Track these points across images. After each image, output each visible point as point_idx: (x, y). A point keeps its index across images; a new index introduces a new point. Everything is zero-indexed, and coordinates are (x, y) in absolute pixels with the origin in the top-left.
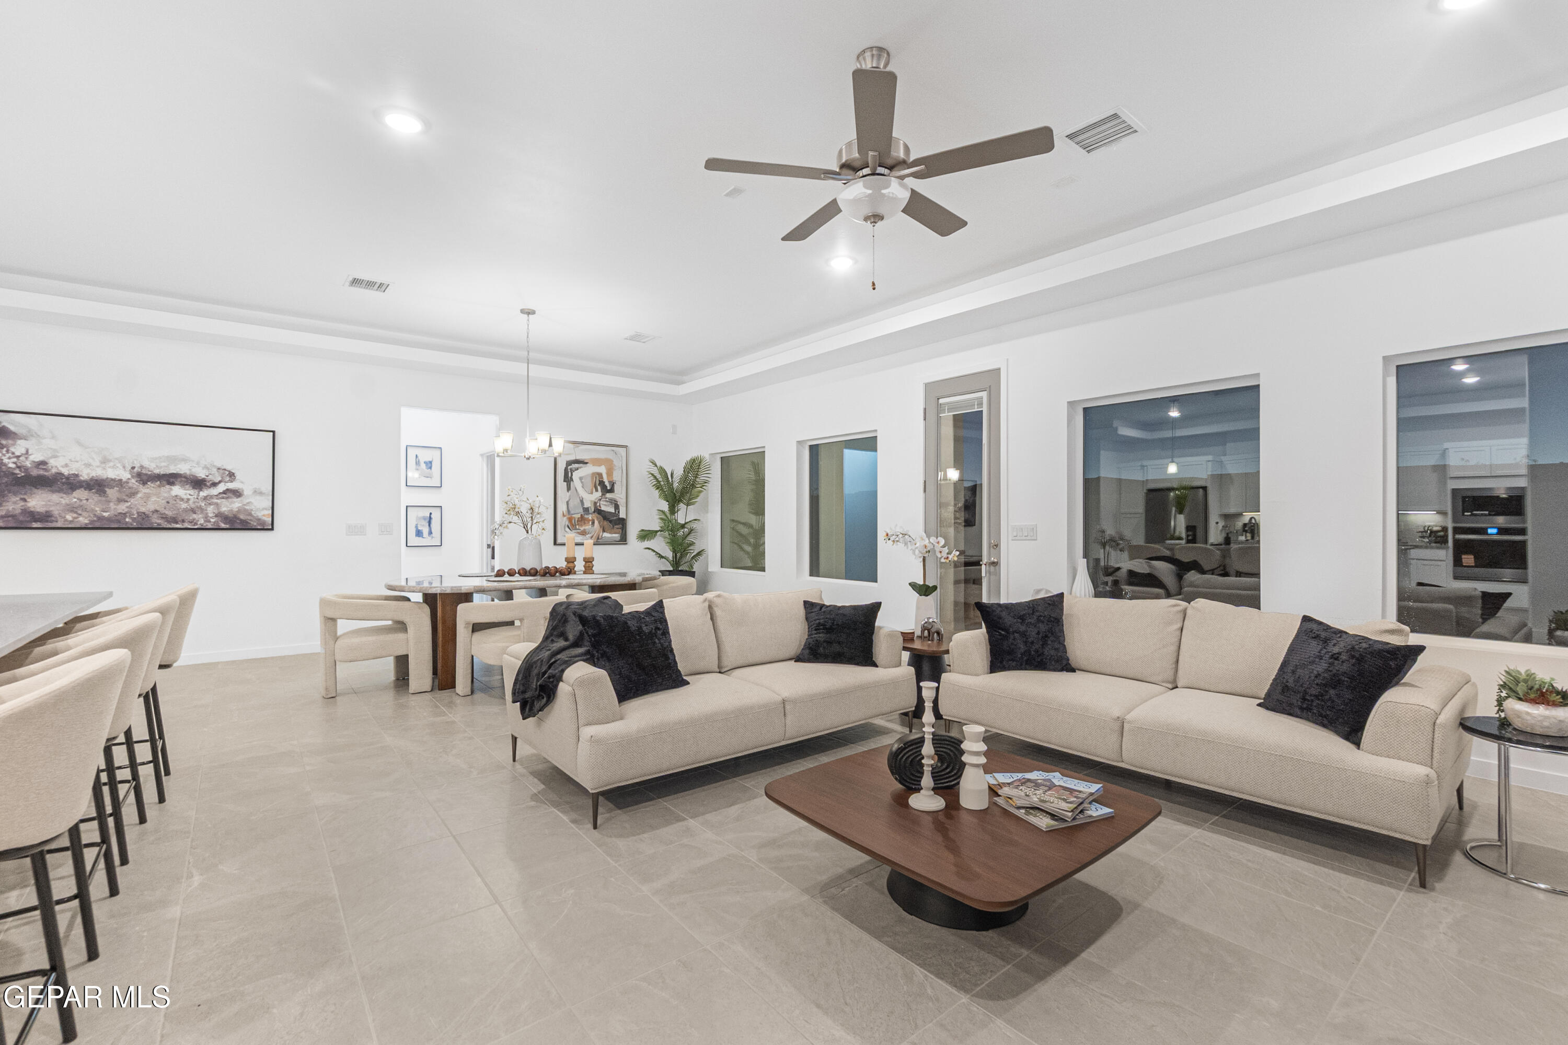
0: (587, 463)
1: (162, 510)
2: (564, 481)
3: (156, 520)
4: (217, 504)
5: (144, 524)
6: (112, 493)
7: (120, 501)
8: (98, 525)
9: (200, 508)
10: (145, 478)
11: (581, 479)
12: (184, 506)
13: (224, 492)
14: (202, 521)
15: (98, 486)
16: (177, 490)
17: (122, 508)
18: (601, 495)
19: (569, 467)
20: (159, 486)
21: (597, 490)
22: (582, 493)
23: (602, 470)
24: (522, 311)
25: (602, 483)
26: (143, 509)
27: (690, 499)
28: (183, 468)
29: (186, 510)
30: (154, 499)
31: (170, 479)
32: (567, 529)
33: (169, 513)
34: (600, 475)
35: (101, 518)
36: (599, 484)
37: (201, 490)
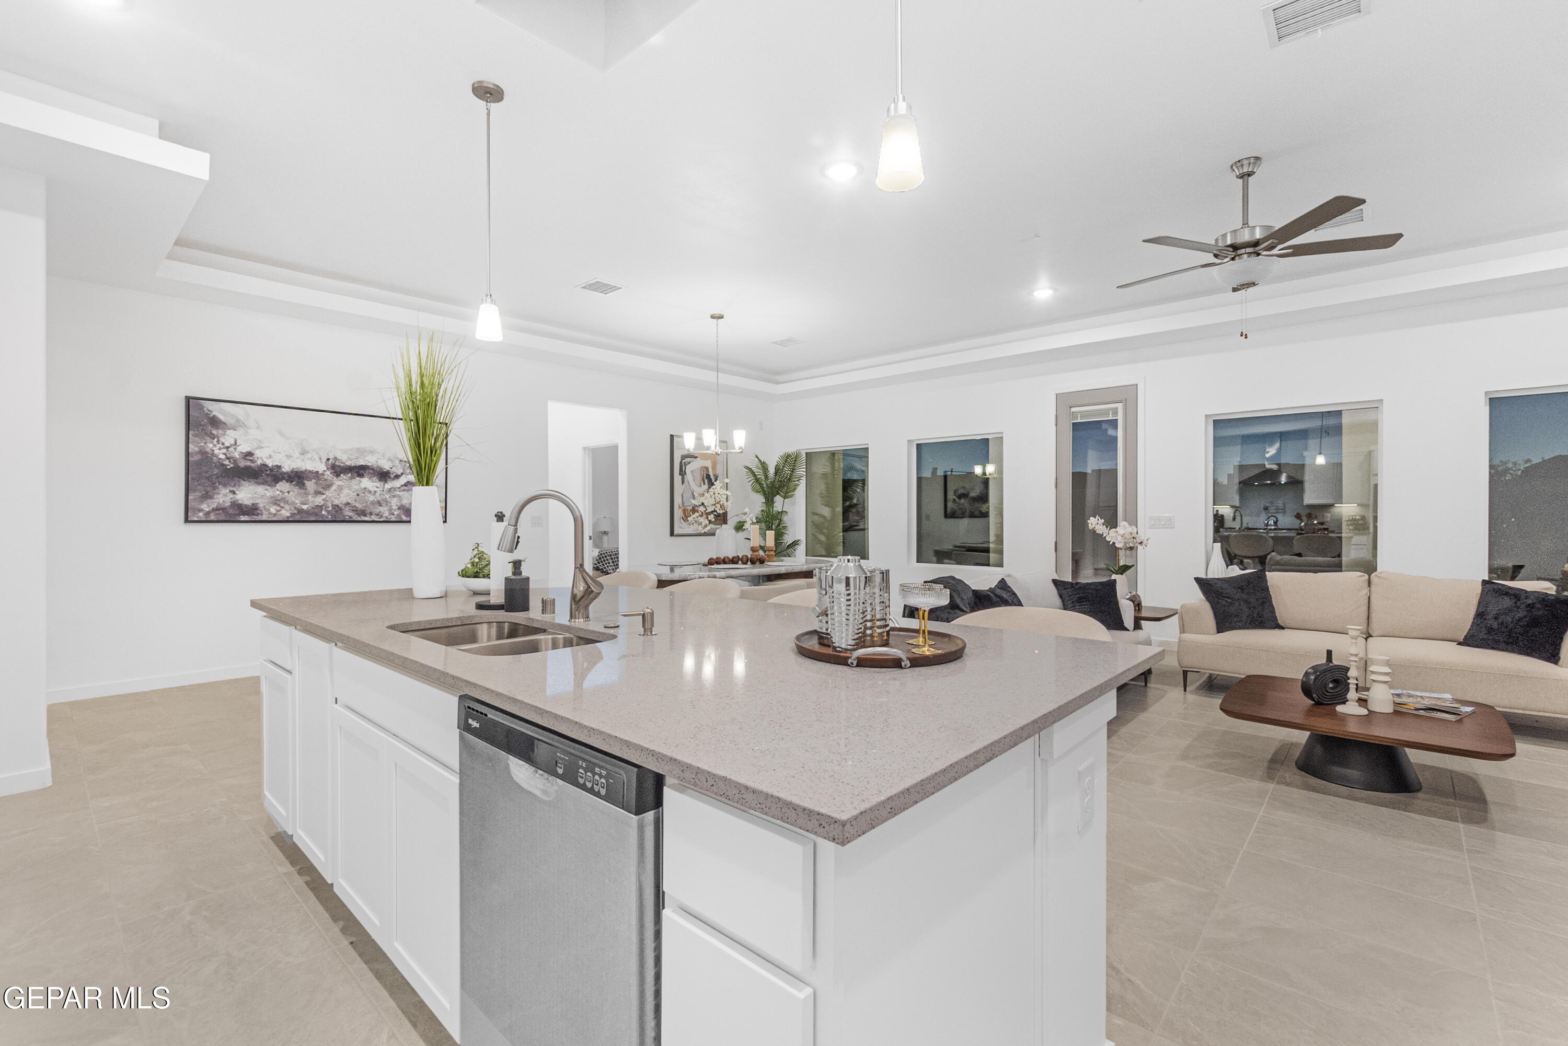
0: (696, 457)
1: (354, 503)
2: (680, 474)
3: (348, 513)
4: (399, 496)
5: (337, 517)
6: (310, 485)
7: (318, 493)
8: (298, 518)
9: (385, 500)
10: (338, 470)
11: (692, 472)
12: (372, 498)
13: (405, 485)
14: (386, 514)
15: (298, 478)
16: (367, 483)
17: (319, 500)
19: (683, 461)
20: (351, 478)
21: (704, 484)
22: (694, 486)
23: (708, 464)
24: (713, 317)
25: (708, 476)
26: (336, 502)
27: (786, 493)
28: (369, 460)
29: (373, 503)
30: (346, 491)
31: (359, 471)
32: (682, 521)
33: (359, 506)
34: (707, 468)
35: (300, 511)
36: (706, 478)
37: (386, 482)
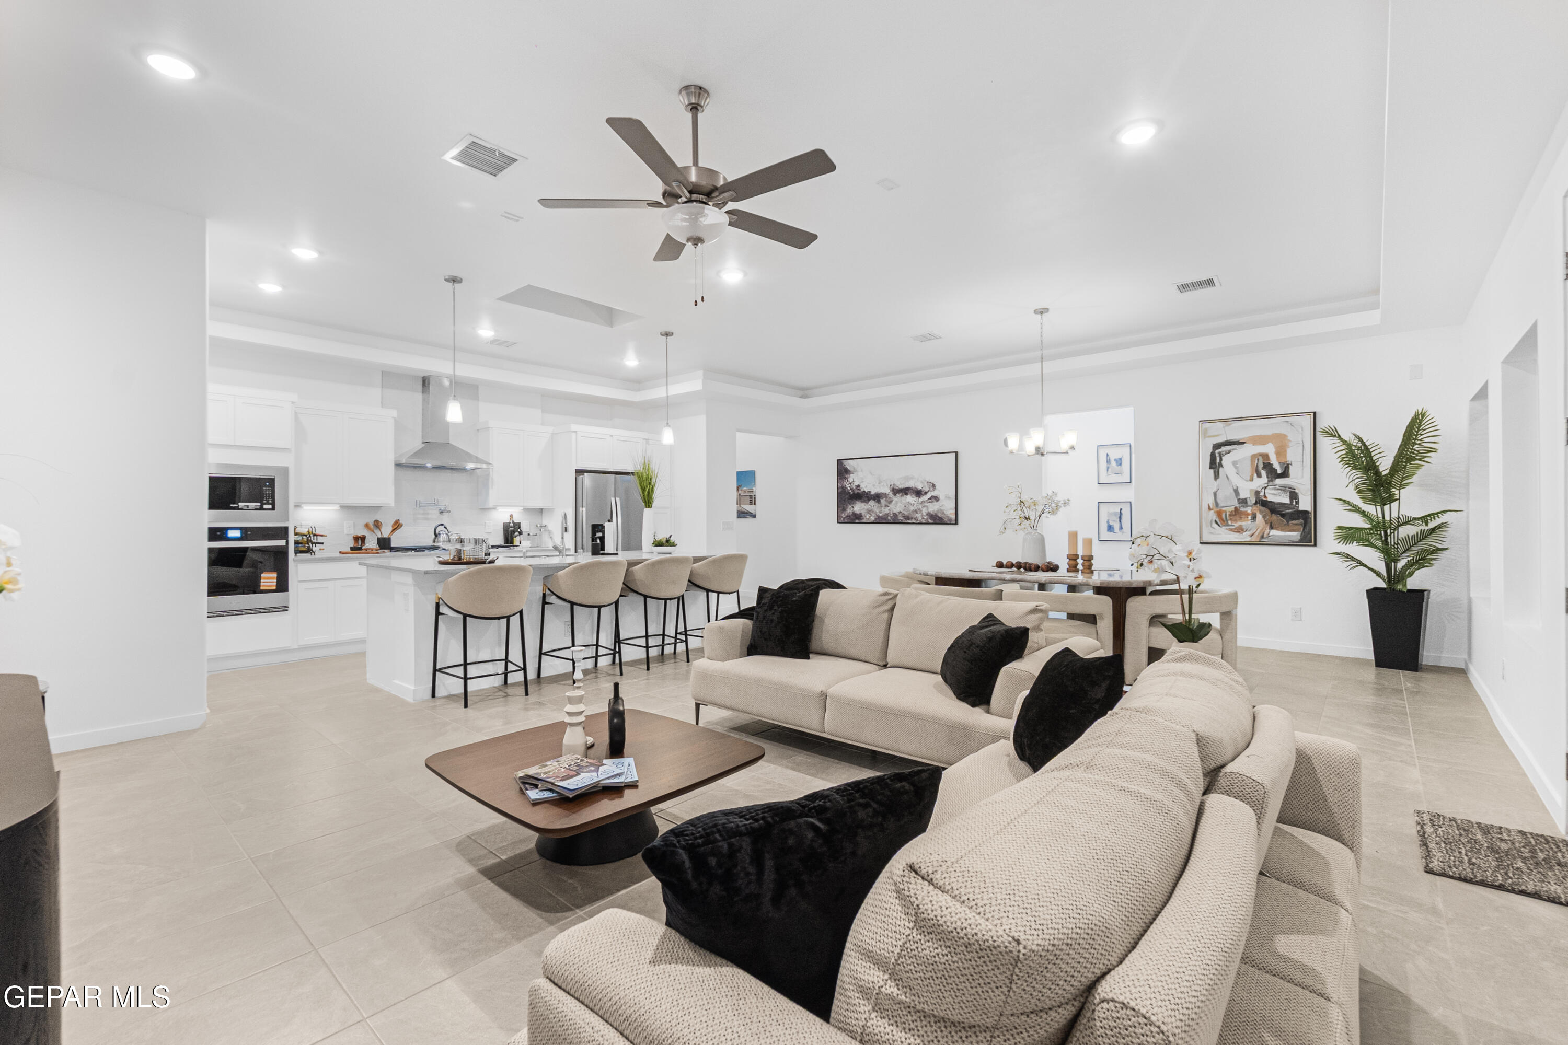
0: (1243, 443)
1: (903, 512)
2: (1211, 468)
3: (900, 518)
4: (927, 507)
5: (894, 520)
6: (883, 501)
7: (886, 506)
8: (878, 521)
9: (919, 509)
10: (896, 491)
11: (1234, 463)
12: (912, 508)
13: (930, 499)
14: (920, 519)
15: (877, 497)
16: (910, 499)
17: (886, 511)
18: (1266, 481)
19: (1217, 451)
20: (902, 496)
21: (1259, 476)
22: (1237, 481)
23: (1269, 449)
25: (1268, 467)
26: (895, 511)
27: (1403, 479)
28: (911, 484)
29: (913, 511)
30: (899, 504)
31: (905, 491)
32: (1215, 525)
33: (906, 513)
34: (1265, 456)
35: (879, 517)
36: (1264, 468)
37: (919, 497)
